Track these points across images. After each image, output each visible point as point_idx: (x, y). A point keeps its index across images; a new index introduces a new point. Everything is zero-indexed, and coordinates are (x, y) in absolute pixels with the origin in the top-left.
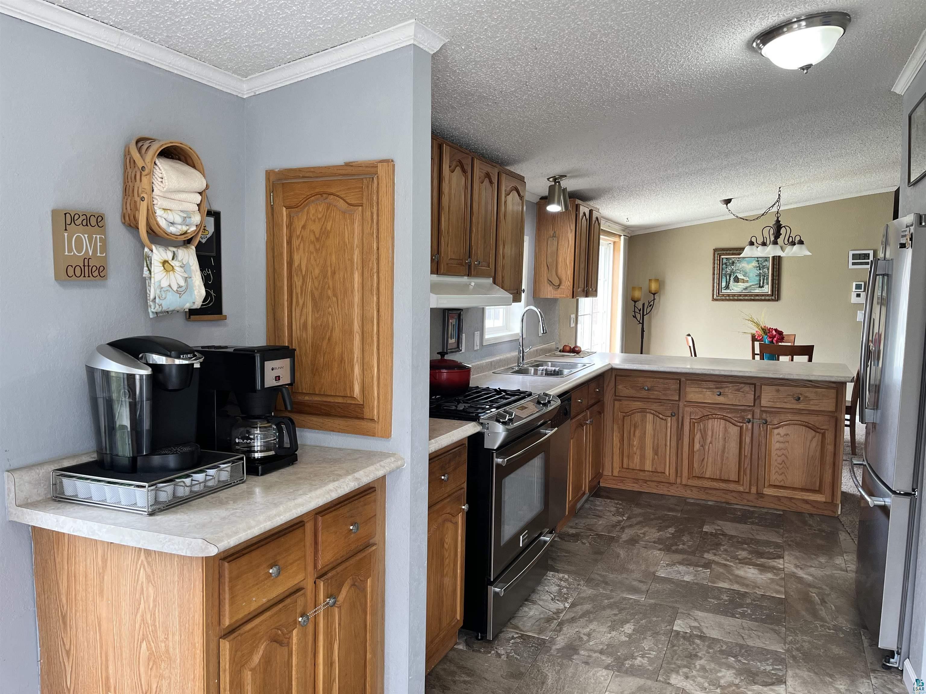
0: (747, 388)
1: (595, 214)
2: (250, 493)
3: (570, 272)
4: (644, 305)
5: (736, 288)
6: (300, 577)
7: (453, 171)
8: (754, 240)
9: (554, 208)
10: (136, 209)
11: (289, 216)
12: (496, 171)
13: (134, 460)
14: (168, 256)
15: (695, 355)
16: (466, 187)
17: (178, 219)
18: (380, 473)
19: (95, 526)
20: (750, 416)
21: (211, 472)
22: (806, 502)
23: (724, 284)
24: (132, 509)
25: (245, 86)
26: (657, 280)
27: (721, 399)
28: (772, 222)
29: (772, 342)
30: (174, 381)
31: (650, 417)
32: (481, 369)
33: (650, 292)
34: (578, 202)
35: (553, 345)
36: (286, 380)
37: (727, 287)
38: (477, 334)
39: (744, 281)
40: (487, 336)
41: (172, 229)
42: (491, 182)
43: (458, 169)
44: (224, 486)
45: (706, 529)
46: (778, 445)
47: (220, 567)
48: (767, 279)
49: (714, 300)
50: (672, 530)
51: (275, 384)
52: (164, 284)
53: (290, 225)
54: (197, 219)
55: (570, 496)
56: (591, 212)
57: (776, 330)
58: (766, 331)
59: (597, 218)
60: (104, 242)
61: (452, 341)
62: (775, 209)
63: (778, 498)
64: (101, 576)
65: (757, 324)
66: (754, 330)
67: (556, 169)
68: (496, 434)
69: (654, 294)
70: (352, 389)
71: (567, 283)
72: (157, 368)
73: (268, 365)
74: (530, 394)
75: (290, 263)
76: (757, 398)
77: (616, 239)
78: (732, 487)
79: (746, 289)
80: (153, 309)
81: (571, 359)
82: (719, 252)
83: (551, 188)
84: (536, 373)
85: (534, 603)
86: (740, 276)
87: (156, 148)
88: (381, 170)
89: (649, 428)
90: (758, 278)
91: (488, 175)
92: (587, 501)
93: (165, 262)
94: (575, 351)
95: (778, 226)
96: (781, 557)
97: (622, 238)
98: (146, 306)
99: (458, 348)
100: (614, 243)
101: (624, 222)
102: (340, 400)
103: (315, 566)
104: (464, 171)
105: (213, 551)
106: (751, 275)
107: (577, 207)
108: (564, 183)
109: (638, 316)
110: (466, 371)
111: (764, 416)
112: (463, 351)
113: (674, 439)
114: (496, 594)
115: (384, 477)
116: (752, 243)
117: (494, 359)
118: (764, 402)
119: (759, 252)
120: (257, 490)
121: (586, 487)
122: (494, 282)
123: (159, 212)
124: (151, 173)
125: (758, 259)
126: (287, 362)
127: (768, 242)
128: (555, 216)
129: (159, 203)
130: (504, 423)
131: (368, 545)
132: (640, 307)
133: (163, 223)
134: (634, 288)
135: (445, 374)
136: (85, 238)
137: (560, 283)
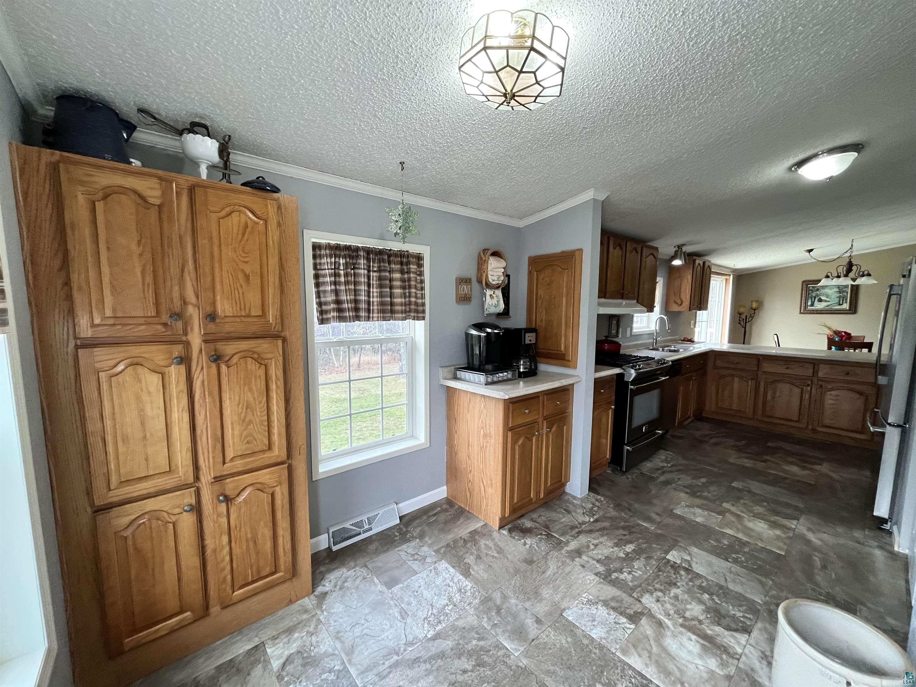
0: (808, 365)
1: (707, 264)
2: (519, 383)
3: (688, 297)
4: (746, 317)
5: (819, 306)
6: (537, 417)
7: (614, 249)
8: (829, 274)
9: (677, 262)
10: (482, 275)
11: (537, 275)
12: (640, 246)
13: (480, 365)
14: (492, 293)
15: (779, 346)
16: (622, 256)
17: (496, 279)
18: (571, 382)
19: (468, 386)
20: (810, 383)
21: (505, 374)
22: (850, 437)
23: (809, 303)
24: (479, 383)
25: (521, 223)
26: (757, 301)
27: (788, 371)
28: (845, 262)
29: (841, 340)
30: (493, 339)
31: (736, 379)
32: (629, 347)
33: (752, 308)
34: (695, 258)
35: (677, 337)
36: (533, 341)
37: (812, 305)
38: (629, 329)
39: (826, 301)
40: (634, 331)
41: (494, 283)
42: (637, 252)
43: (618, 248)
44: (508, 380)
45: (769, 444)
46: (831, 402)
47: (509, 405)
48: (846, 299)
49: (801, 313)
50: (744, 442)
51: (529, 343)
52: (490, 303)
53: (537, 279)
54: (502, 278)
55: (679, 415)
56: (704, 263)
57: (845, 332)
58: (837, 333)
59: (709, 266)
60: (471, 288)
61: (614, 332)
62: (848, 254)
63: (829, 434)
64: (469, 405)
65: (829, 328)
66: (828, 332)
67: (679, 242)
68: (631, 374)
69: (755, 310)
70: (561, 347)
71: (686, 303)
72: (488, 333)
73: (527, 335)
74: (654, 358)
75: (537, 294)
76: (815, 372)
77: (727, 277)
78: (793, 424)
79: (828, 306)
80: (486, 312)
81: (687, 345)
82: (806, 283)
83: (676, 252)
84: (663, 350)
85: (650, 461)
86: (823, 298)
87: (489, 252)
88: (577, 253)
89: (736, 385)
90: (838, 299)
91: (635, 249)
92: (692, 422)
93: (491, 295)
94: (691, 341)
95: (850, 265)
96: (820, 464)
97: (732, 276)
98: (483, 312)
99: (617, 335)
100: (726, 279)
101: (732, 266)
102: (556, 352)
103: (543, 414)
104: (621, 248)
105: (507, 397)
106: (833, 297)
107: (694, 261)
108: (684, 249)
109: (742, 323)
110: (618, 345)
111: (820, 383)
112: (620, 337)
113: (753, 393)
114: (628, 450)
115: (573, 384)
116: (827, 277)
117: (638, 342)
118: (820, 374)
119: (836, 282)
120: (521, 383)
121: (691, 413)
122: (637, 302)
123: (489, 276)
124: (487, 262)
125: (838, 287)
126: (534, 334)
127: (842, 275)
128: (678, 268)
129: (490, 273)
130: (635, 370)
131: (565, 413)
132: (744, 317)
133: (491, 280)
134: (740, 306)
135: (606, 346)
136: (465, 287)
137: (682, 302)
